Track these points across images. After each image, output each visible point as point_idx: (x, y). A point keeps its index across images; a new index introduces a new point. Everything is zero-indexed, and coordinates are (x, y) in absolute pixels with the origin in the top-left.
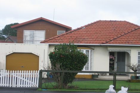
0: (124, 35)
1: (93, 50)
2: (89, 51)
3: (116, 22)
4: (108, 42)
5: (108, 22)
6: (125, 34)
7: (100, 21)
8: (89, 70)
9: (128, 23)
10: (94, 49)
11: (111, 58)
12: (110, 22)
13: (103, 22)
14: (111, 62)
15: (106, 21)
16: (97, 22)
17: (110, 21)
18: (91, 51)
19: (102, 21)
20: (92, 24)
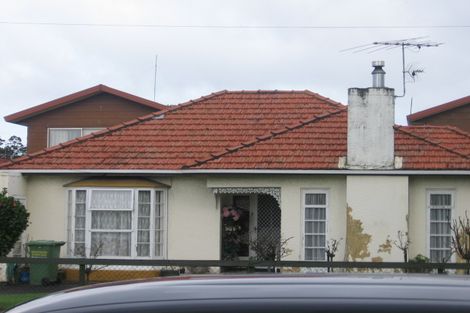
0: (269, 138)
1: (165, 191)
2: (149, 192)
3: (275, 96)
4: (205, 162)
5: (248, 96)
6: (275, 135)
7: (226, 93)
8: (152, 257)
9: (315, 97)
10: (169, 187)
11: (227, 214)
12: (257, 96)
13: (231, 96)
14: (227, 229)
15: (243, 93)
16: (211, 98)
17: (259, 92)
18: (157, 192)
19: (231, 93)
20: (194, 103)
